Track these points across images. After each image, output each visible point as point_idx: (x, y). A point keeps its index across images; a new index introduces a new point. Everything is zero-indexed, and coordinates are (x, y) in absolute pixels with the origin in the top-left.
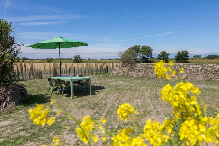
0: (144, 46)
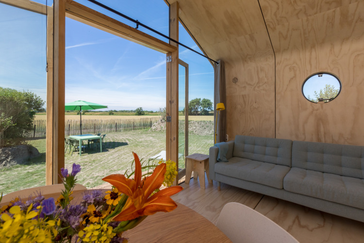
0: (204, 99)
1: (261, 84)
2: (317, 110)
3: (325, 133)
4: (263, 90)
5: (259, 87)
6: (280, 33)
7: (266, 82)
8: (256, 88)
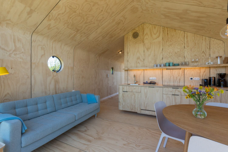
1: (18, 53)
2: (55, 76)
3: (58, 88)
4: (21, 58)
5: (15, 54)
6: (50, 25)
7: (23, 52)
8: (13, 55)
